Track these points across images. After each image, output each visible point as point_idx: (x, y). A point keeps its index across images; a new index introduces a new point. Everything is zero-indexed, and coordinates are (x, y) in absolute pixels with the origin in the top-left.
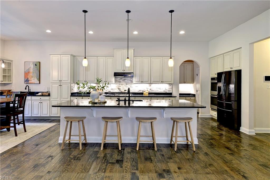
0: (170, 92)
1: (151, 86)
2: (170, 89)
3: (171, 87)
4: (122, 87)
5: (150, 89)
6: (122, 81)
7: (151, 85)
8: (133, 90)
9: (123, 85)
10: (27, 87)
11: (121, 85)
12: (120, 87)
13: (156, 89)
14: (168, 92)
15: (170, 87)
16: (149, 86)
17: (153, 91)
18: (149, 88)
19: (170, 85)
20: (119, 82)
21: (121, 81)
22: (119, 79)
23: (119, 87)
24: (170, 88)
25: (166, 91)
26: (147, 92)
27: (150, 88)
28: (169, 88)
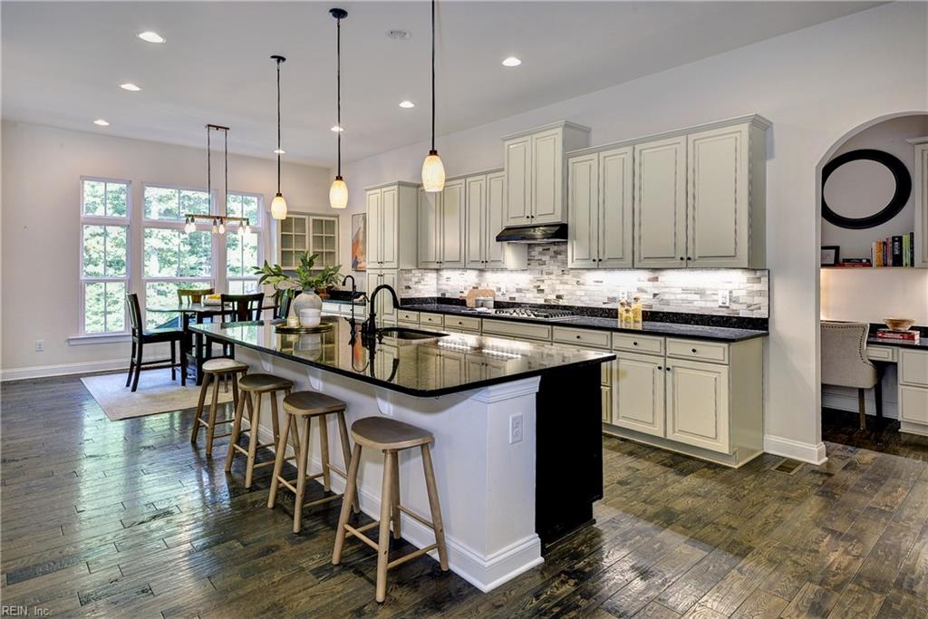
0: (756, 315)
1: (656, 279)
2: (757, 300)
3: (763, 286)
4: (549, 282)
5: (655, 295)
6: (548, 257)
7: (656, 274)
8: (586, 295)
9: (553, 277)
10: (349, 280)
11: (545, 277)
12: (543, 281)
13: (684, 296)
14: (744, 313)
15: (757, 287)
16: (649, 280)
17: (667, 303)
18: (649, 290)
19: (758, 274)
20: (540, 264)
21: (546, 258)
22: (540, 253)
23: (538, 284)
24: (760, 293)
25: (734, 306)
26: (639, 307)
27: (651, 287)
28: (751, 294)
